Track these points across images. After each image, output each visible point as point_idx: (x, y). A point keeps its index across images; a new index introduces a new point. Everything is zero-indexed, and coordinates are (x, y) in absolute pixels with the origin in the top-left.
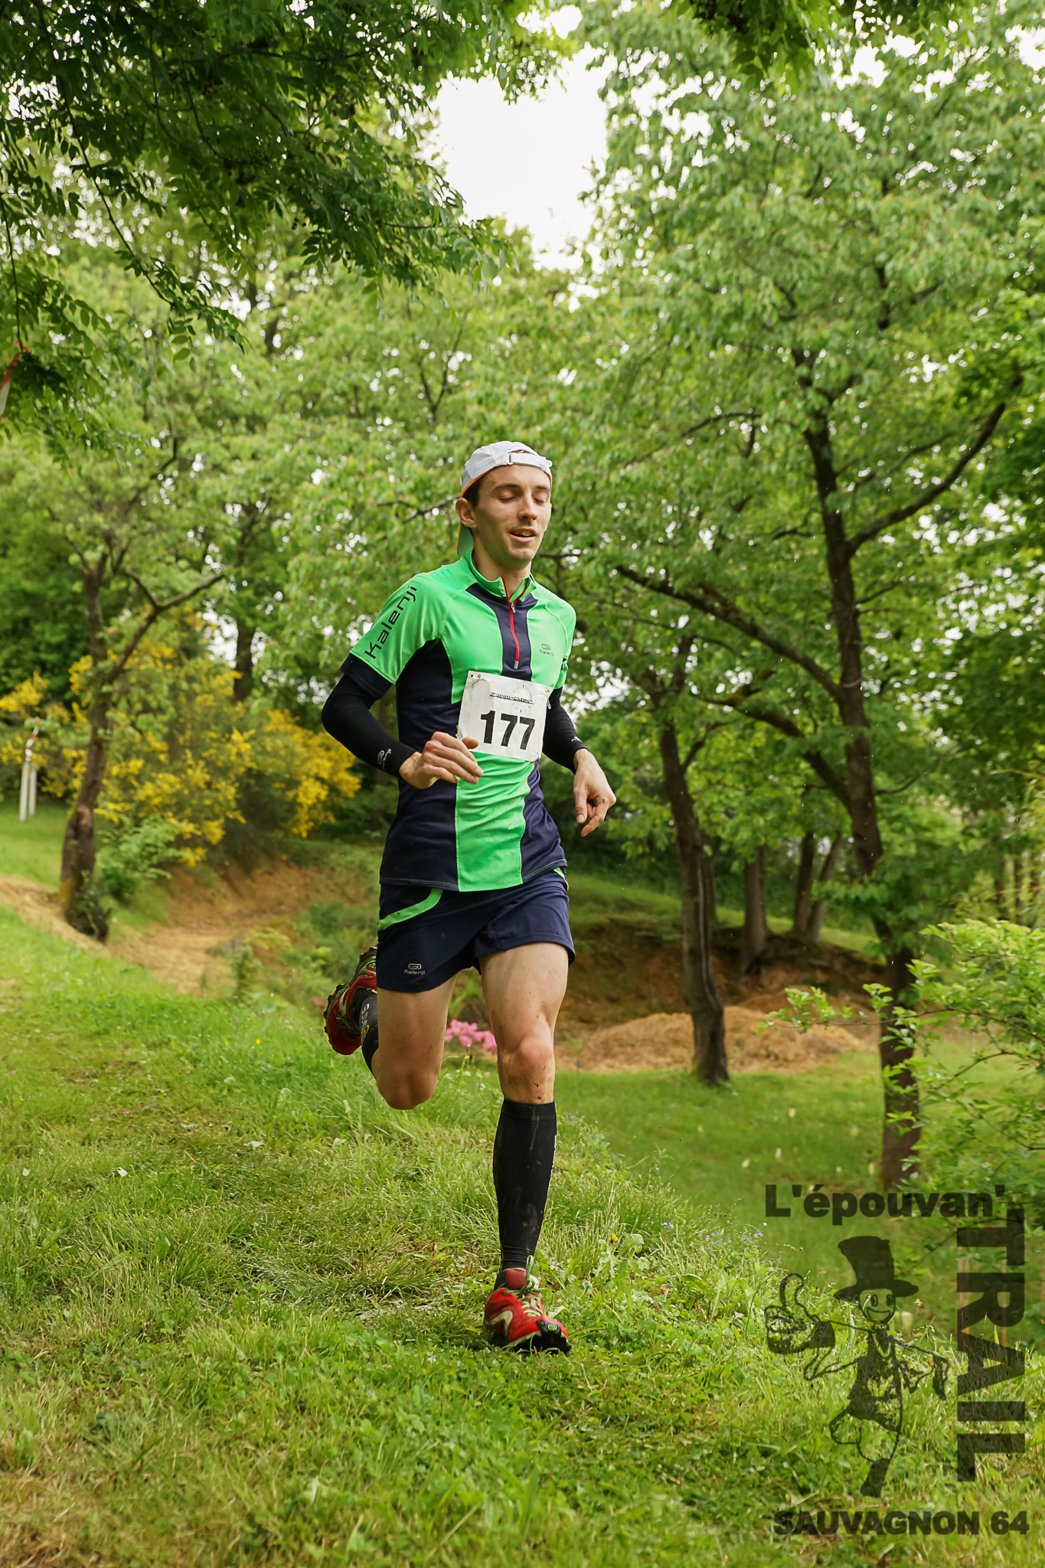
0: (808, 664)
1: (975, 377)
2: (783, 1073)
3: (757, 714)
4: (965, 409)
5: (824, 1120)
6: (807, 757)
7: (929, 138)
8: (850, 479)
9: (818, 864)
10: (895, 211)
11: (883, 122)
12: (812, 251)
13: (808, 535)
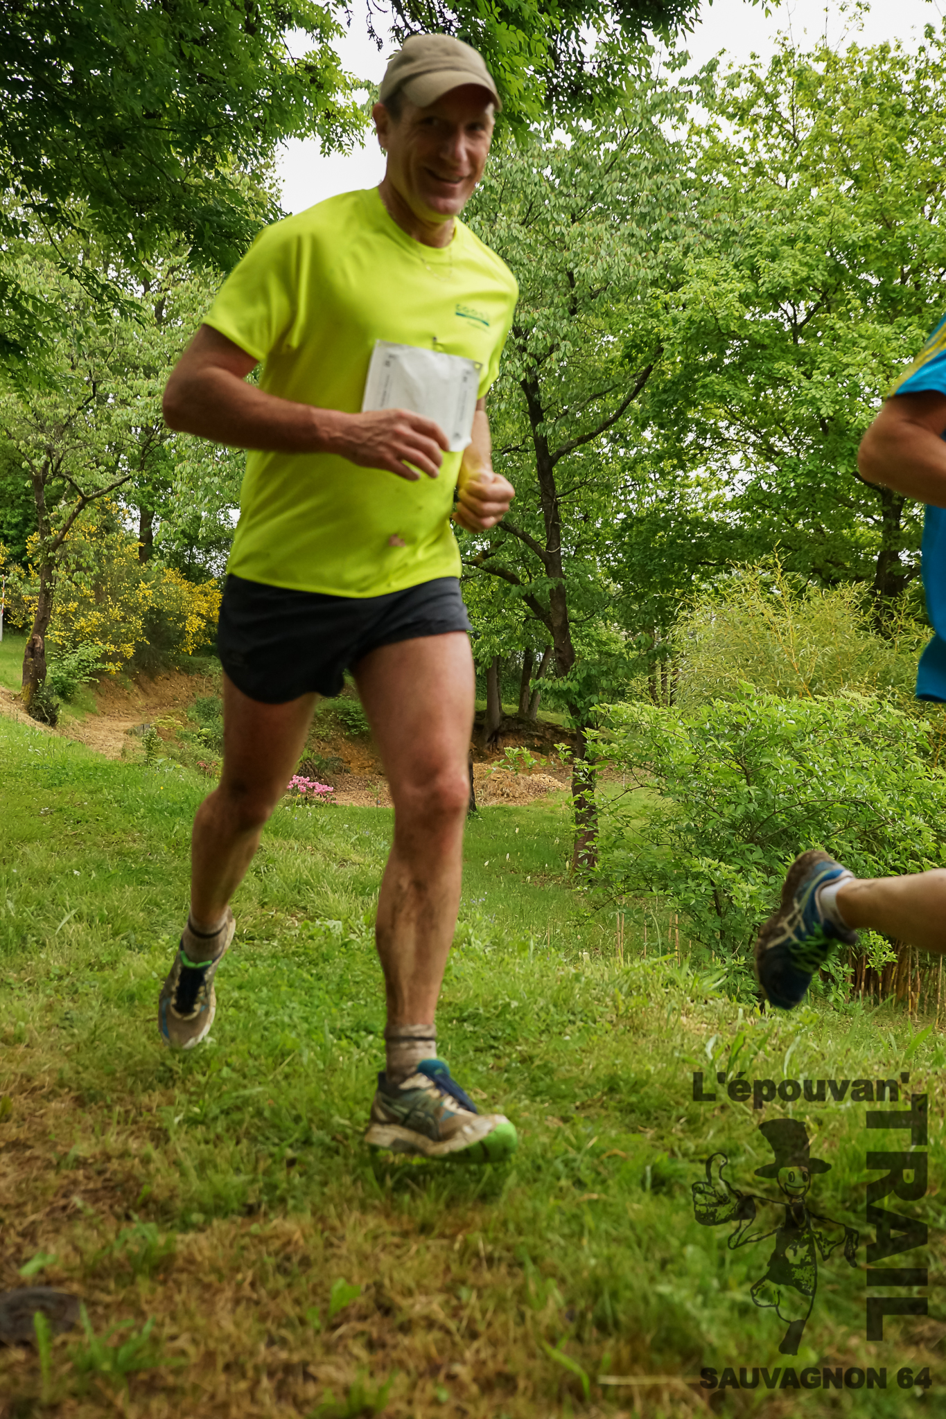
0: (525, 537)
1: (633, 348)
2: (512, 805)
3: (492, 570)
4: (627, 368)
5: (538, 835)
6: (525, 598)
7: (601, 187)
8: (552, 415)
9: (535, 669)
10: (581, 235)
11: (572, 174)
12: (526, 261)
13: (527, 451)
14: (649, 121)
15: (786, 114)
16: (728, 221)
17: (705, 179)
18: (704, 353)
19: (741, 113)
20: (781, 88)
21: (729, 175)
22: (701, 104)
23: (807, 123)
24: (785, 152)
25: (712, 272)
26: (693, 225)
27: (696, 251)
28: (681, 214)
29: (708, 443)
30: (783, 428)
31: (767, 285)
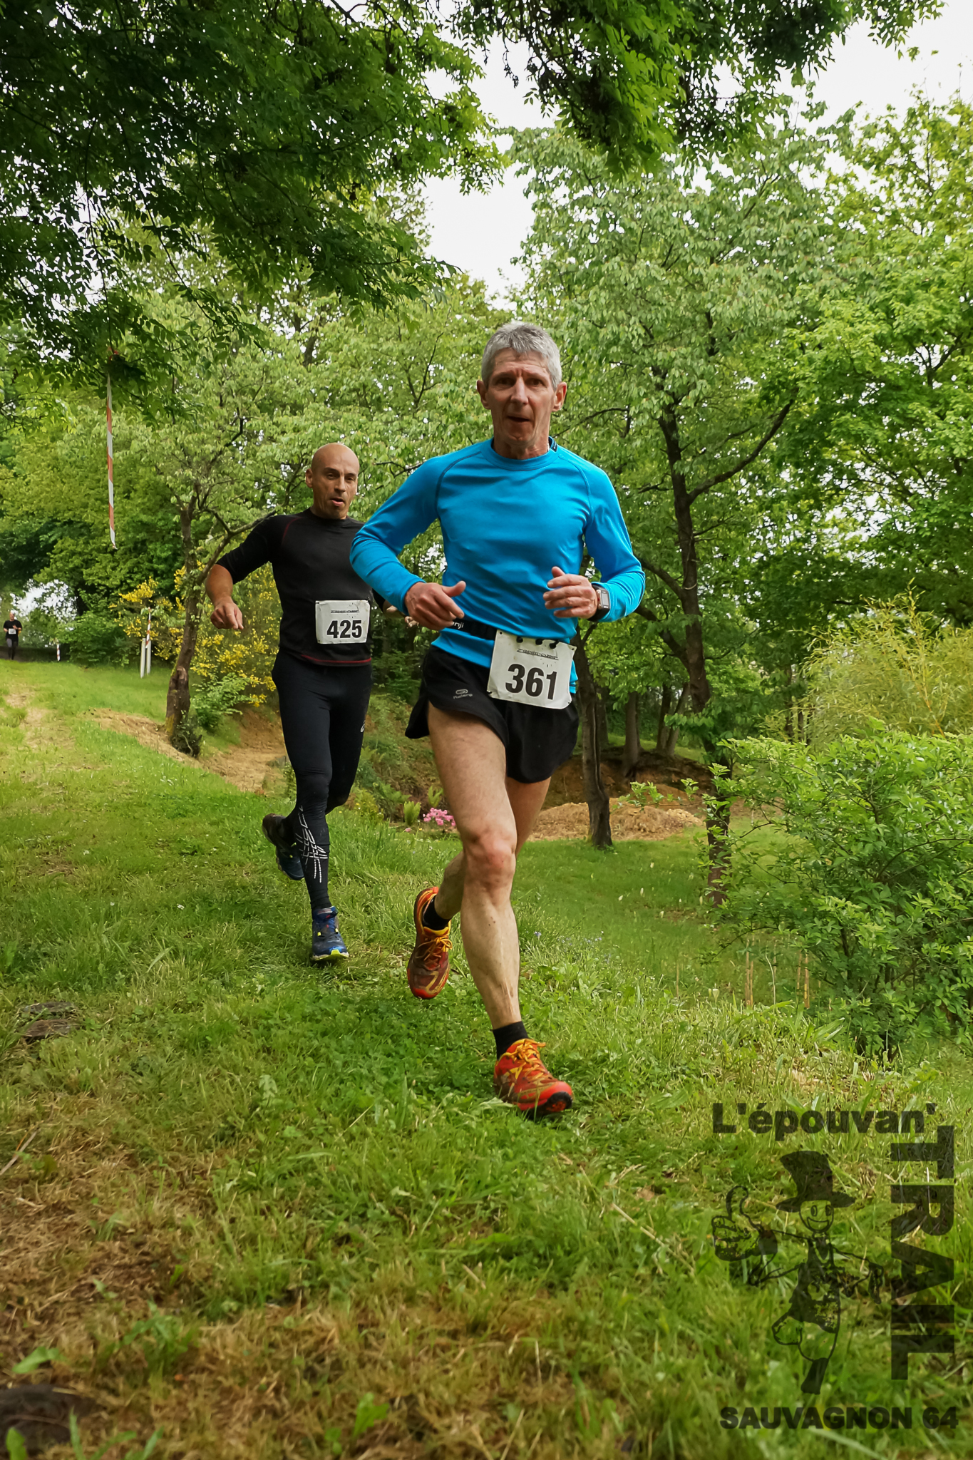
0: (662, 575)
1: (770, 389)
2: (649, 840)
4: (764, 408)
5: (673, 870)
6: (662, 634)
7: (740, 231)
8: (689, 454)
10: (719, 275)
11: (711, 218)
12: (664, 301)
13: (665, 490)
14: (787, 168)
15: (922, 165)
16: (864, 266)
17: (842, 225)
18: (840, 394)
19: (877, 161)
20: (917, 139)
21: (865, 222)
22: (838, 152)
23: (941, 173)
24: (920, 201)
25: (847, 312)
26: (829, 268)
27: (832, 293)
28: (818, 259)
29: (844, 485)
30: (918, 470)
31: (903, 327)
